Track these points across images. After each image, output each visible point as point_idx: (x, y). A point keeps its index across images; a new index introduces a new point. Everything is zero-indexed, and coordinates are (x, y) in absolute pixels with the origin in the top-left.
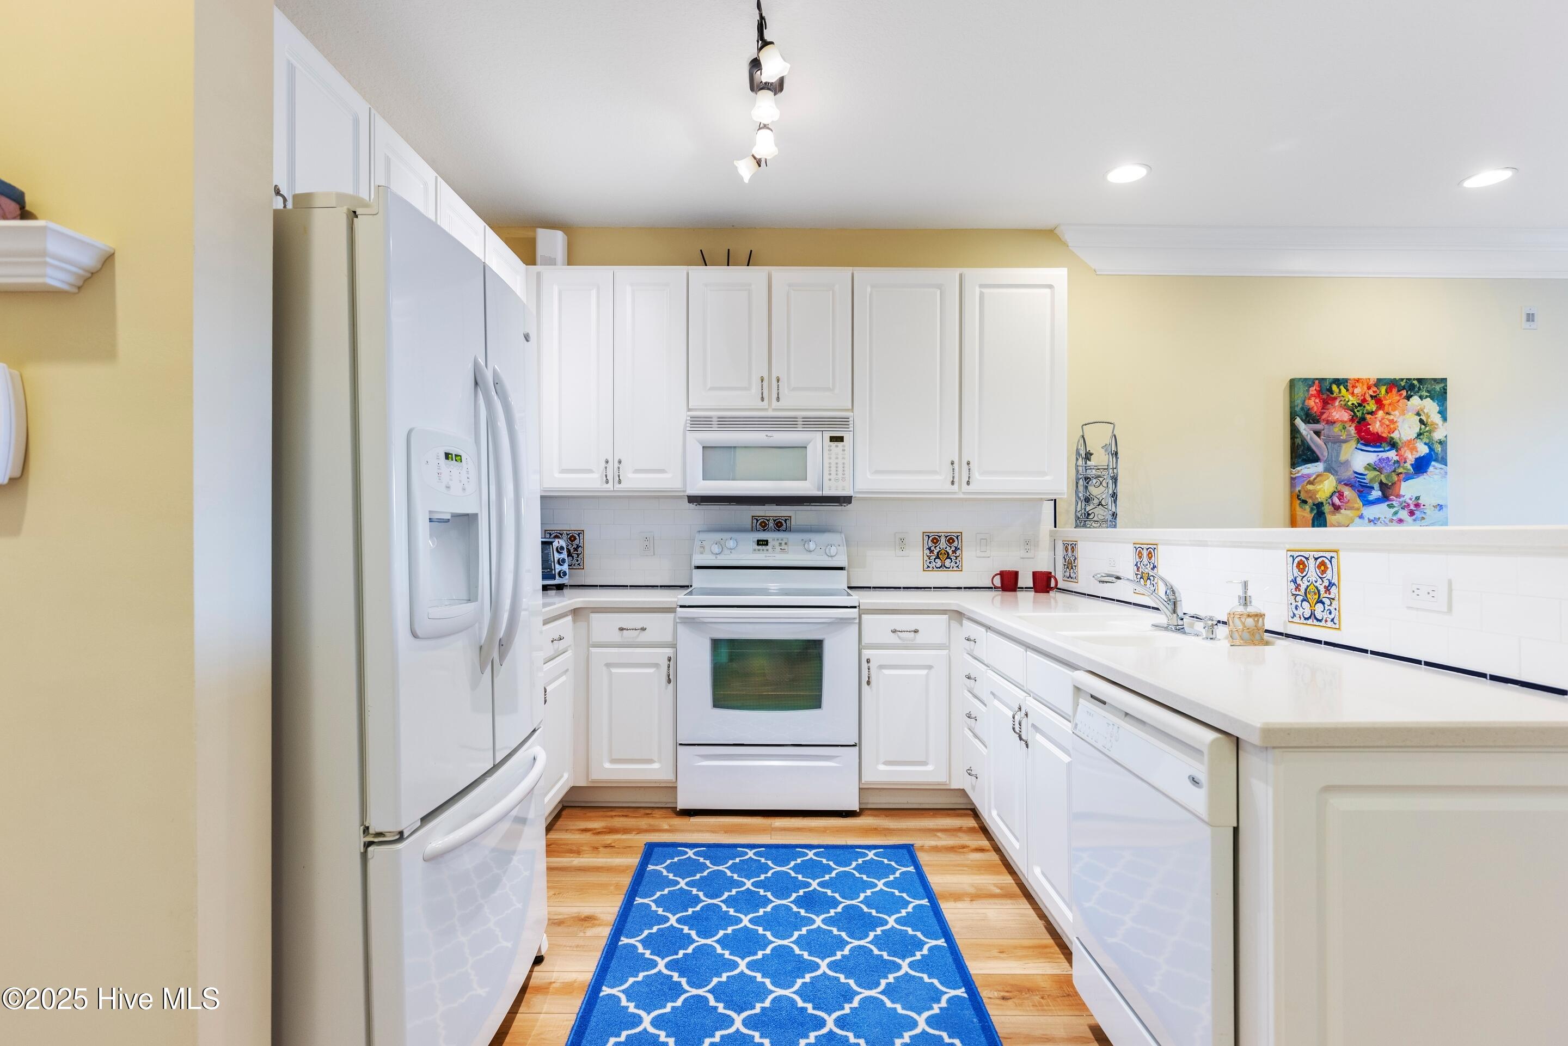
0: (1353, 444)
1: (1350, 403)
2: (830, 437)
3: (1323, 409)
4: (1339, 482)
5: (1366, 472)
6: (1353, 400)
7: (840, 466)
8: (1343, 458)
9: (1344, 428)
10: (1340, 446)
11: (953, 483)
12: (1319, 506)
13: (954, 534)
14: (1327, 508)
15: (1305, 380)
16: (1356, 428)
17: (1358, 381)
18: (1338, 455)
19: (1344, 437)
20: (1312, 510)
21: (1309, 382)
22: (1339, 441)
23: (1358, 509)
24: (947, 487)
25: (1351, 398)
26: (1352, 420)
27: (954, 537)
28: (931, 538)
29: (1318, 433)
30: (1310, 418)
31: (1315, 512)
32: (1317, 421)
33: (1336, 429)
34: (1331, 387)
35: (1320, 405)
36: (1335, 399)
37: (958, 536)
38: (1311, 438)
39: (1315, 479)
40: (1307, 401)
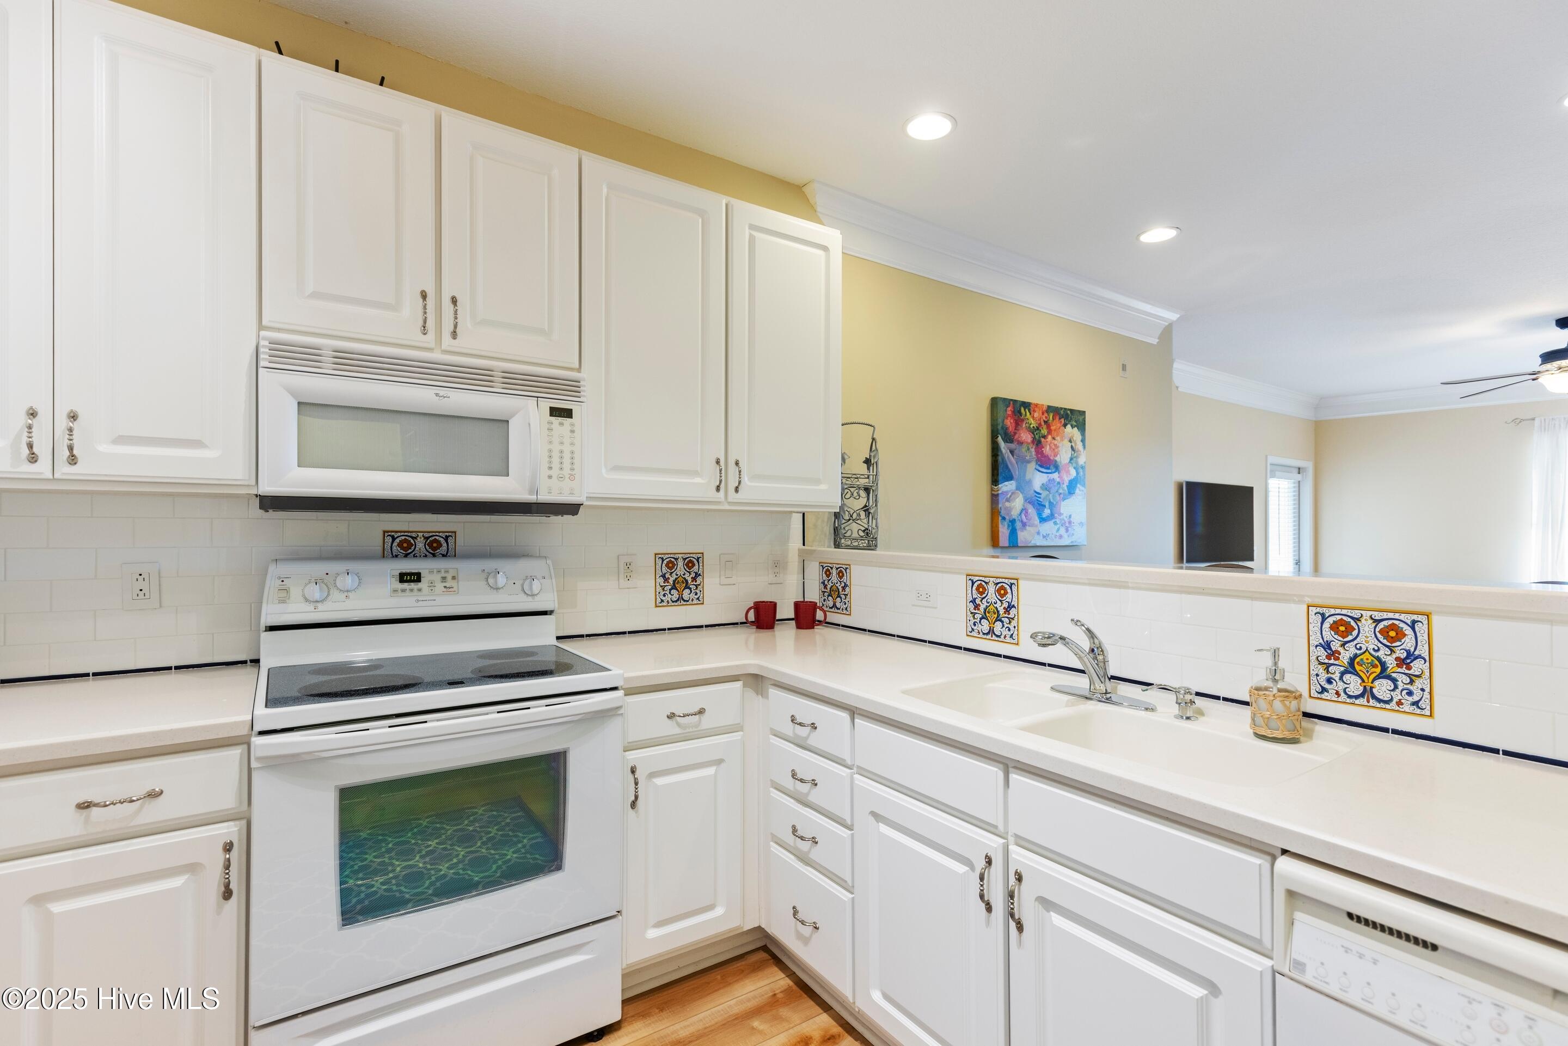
0: (1032, 466)
1: (1032, 426)
2: (550, 407)
3: (1015, 429)
4: (1026, 500)
5: (1041, 492)
6: (1034, 424)
7: (567, 456)
8: (1028, 477)
9: (1028, 449)
10: (1026, 466)
11: (718, 489)
12: (1013, 522)
13: (694, 556)
14: (1018, 525)
15: (1005, 399)
16: (1035, 449)
17: (1036, 405)
18: (1024, 475)
19: (1028, 458)
20: (1009, 526)
21: (1007, 402)
22: (1023, 461)
23: (1037, 526)
24: (711, 494)
25: (1033, 422)
26: (1033, 442)
27: (694, 560)
28: (665, 562)
29: (1012, 452)
30: (1009, 439)
31: (1011, 528)
32: (1011, 441)
33: (1024, 449)
34: (1020, 409)
35: (1014, 425)
36: (1023, 420)
37: (698, 558)
38: (1008, 457)
39: (1010, 496)
40: (1005, 420)
